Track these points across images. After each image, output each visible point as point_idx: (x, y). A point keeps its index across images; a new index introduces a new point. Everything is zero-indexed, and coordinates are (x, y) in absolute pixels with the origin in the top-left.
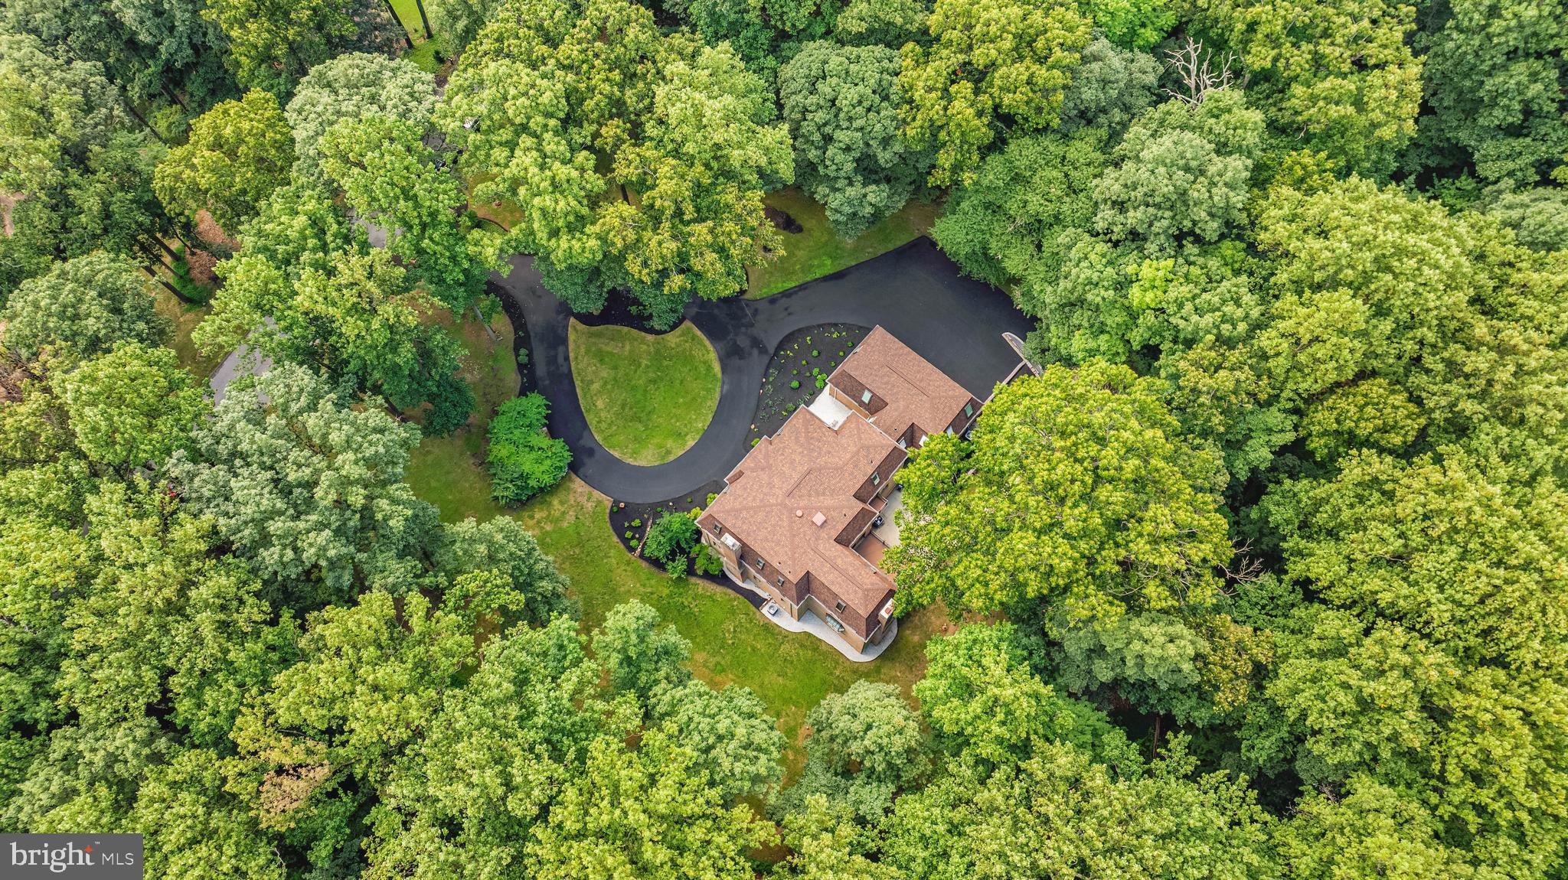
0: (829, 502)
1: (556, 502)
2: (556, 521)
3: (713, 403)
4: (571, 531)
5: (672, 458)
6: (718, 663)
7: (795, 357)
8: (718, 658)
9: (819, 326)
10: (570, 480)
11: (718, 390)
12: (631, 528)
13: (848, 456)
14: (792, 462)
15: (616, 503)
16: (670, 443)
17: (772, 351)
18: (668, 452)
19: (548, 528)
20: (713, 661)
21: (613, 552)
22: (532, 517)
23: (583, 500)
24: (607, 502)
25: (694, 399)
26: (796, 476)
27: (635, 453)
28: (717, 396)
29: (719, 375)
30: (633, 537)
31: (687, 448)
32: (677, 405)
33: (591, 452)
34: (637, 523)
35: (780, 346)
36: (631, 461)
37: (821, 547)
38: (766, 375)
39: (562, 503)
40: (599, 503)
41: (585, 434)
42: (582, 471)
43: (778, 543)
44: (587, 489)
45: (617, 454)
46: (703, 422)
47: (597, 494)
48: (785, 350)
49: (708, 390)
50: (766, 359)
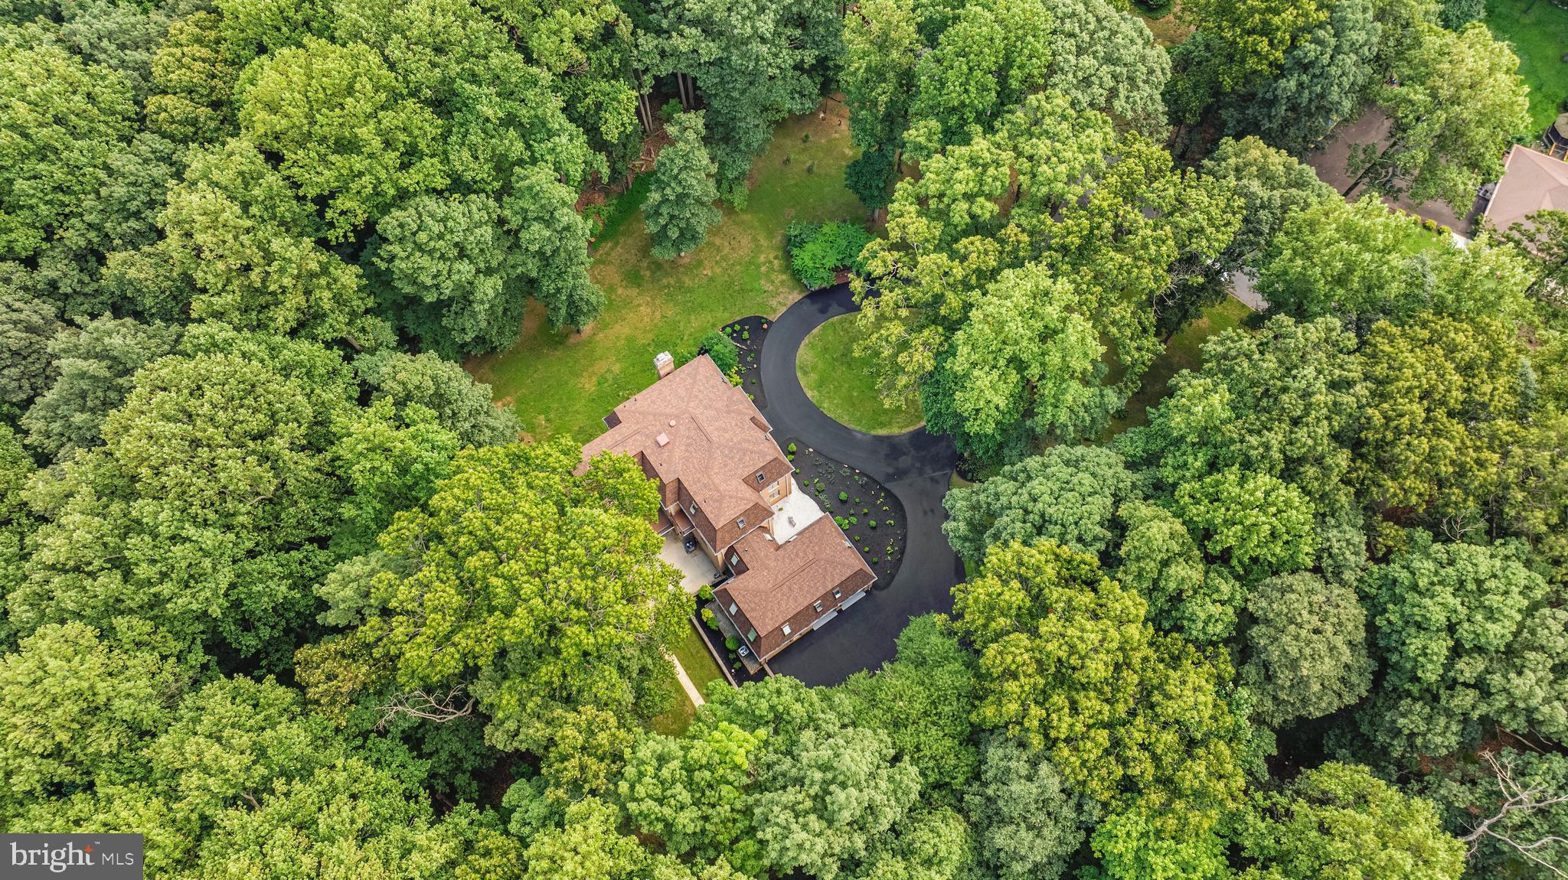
0: (678, 452)
1: (784, 277)
2: (767, 275)
3: (845, 420)
4: (756, 285)
5: (799, 374)
6: (606, 381)
7: (875, 505)
8: (610, 382)
9: (904, 538)
10: (801, 292)
11: (858, 428)
12: (742, 330)
13: (717, 481)
14: (725, 430)
15: (770, 323)
16: (814, 376)
17: (887, 486)
18: (805, 373)
19: (763, 269)
20: (610, 376)
21: (727, 315)
22: (776, 258)
23: (780, 299)
24: (773, 317)
25: (853, 405)
26: (709, 429)
27: (812, 346)
28: (851, 426)
29: (873, 433)
30: (734, 331)
31: (806, 390)
32: (851, 389)
33: (824, 311)
34: (746, 335)
35: (890, 495)
36: (806, 340)
37: (638, 437)
38: (862, 474)
39: (782, 282)
40: (775, 311)
41: (842, 309)
42: (808, 301)
43: (653, 402)
44: (790, 303)
45: (815, 331)
46: (829, 408)
47: (784, 309)
48: (885, 498)
49: (859, 420)
50: (879, 478)
